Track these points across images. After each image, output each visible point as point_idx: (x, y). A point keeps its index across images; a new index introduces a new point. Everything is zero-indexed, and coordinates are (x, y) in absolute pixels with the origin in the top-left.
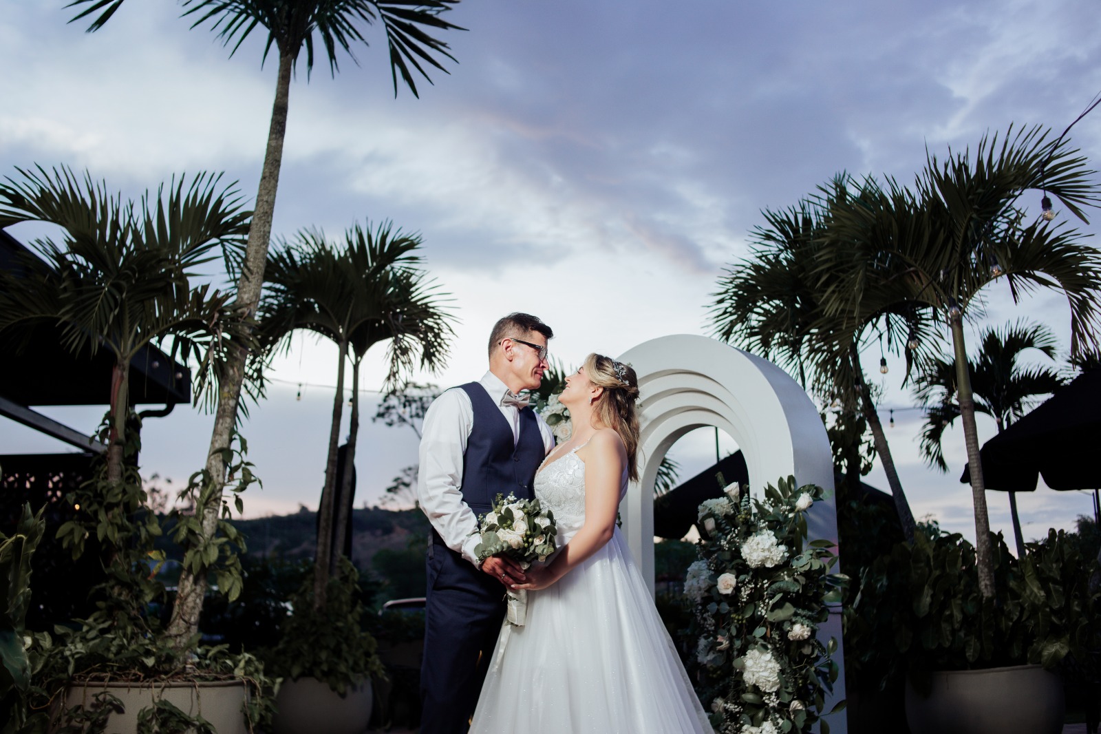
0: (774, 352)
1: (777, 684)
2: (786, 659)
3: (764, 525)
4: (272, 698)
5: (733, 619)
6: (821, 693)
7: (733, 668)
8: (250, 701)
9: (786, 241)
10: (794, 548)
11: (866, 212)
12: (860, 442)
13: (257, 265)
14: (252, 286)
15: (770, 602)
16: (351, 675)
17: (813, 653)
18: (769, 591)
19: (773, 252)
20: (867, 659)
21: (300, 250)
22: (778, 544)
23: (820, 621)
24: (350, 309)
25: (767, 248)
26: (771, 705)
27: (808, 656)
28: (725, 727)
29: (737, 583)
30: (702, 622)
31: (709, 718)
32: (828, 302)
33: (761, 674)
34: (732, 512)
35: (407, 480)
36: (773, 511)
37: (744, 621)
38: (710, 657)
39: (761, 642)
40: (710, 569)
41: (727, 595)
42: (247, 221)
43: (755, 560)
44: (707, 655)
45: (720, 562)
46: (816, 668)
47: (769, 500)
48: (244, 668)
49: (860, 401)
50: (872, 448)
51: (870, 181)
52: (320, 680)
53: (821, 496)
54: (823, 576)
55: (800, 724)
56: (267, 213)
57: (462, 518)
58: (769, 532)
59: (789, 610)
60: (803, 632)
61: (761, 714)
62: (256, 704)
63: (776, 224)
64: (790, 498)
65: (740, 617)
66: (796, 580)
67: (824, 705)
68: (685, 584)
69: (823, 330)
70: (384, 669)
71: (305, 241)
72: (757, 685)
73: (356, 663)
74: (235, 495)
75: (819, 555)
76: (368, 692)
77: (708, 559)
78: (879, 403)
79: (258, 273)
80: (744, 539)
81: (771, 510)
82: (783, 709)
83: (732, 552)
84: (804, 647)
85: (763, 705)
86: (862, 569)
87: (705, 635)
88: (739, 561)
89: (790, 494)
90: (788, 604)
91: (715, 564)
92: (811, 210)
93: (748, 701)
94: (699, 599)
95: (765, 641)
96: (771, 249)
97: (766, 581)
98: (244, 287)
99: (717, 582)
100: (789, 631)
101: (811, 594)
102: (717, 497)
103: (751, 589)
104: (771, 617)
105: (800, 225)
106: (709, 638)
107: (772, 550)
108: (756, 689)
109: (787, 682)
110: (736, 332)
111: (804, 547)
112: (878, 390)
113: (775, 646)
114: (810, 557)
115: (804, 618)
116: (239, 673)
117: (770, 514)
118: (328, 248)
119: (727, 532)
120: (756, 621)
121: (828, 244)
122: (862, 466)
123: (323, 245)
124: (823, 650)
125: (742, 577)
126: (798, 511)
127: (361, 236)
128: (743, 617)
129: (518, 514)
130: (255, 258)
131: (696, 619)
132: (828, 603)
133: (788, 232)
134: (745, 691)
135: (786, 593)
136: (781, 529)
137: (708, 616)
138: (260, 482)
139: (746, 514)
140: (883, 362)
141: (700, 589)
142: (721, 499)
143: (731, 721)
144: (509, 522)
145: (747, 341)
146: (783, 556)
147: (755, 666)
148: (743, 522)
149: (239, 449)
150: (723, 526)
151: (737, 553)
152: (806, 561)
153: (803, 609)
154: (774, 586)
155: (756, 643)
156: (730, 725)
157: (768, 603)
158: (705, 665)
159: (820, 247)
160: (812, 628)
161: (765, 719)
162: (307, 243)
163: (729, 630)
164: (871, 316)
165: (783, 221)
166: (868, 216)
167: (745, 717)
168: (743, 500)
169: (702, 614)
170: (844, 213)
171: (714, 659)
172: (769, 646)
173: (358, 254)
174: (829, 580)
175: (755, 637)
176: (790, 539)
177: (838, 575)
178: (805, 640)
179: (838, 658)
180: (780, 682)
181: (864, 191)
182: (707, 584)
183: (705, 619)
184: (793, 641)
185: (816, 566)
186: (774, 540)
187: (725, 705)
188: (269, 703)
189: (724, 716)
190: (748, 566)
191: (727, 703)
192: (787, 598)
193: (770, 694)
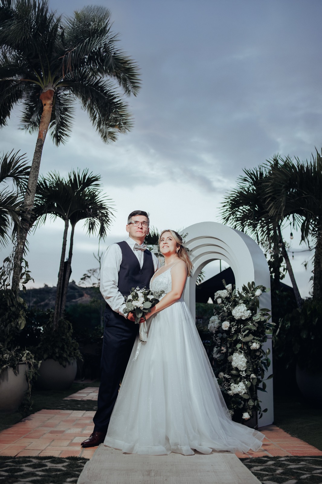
0: (246, 228)
1: (245, 367)
2: (249, 357)
3: (242, 302)
4: (38, 369)
5: (229, 340)
6: (263, 371)
7: (228, 360)
8: (28, 371)
9: (252, 182)
10: (254, 312)
11: (286, 172)
12: (280, 266)
13: (33, 188)
14: (31, 197)
15: (244, 334)
16: (68, 358)
17: (260, 355)
18: (243, 329)
19: (247, 187)
20: (281, 356)
21: (49, 180)
22: (247, 310)
23: (263, 342)
24: (70, 206)
25: (244, 185)
26: (243, 376)
27: (258, 356)
28: (224, 384)
29: (230, 325)
30: (215, 341)
31: (218, 380)
32: (270, 210)
33: (239, 363)
34: (229, 296)
35: (89, 275)
36: (245, 296)
37: (233, 341)
38: (218, 355)
39: (239, 350)
40: (219, 320)
41: (226, 330)
42: (29, 170)
43: (238, 316)
44: (217, 355)
45: (223, 317)
46: (261, 361)
47: (244, 292)
48: (26, 357)
49: (281, 249)
50: (285, 269)
51: (288, 158)
52: (55, 360)
53: (265, 291)
54: (265, 323)
55: (254, 383)
56: (37, 167)
57: (118, 298)
58: (244, 305)
59: (251, 337)
60: (257, 346)
61: (239, 379)
62: (31, 372)
63: (248, 174)
64: (252, 291)
65: (231, 340)
66: (254, 325)
67: (264, 376)
68: (209, 325)
69: (266, 219)
70: (81, 356)
71: (52, 177)
72: (237, 367)
73: (70, 353)
74: (23, 285)
75: (264, 315)
76: (75, 365)
77: (218, 315)
78: (289, 250)
79: (33, 192)
80: (233, 307)
81: (245, 295)
82: (247, 377)
83: (228, 313)
84: (256, 352)
85: (239, 376)
86: (280, 319)
87: (216, 346)
88: (231, 316)
89: (252, 289)
90: (251, 335)
91: (221, 317)
92: (263, 170)
93: (234, 374)
94: (214, 332)
95: (241, 349)
96: (246, 185)
97: (242, 325)
98: (27, 198)
99: (222, 325)
100: (251, 346)
101: (260, 331)
102: (223, 290)
103: (236, 328)
104: (244, 340)
105: (259, 176)
106: (218, 348)
107: (245, 312)
108: (237, 369)
109: (250, 366)
110: (231, 219)
111: (258, 311)
112: (289, 245)
113: (245, 352)
114: (260, 316)
115: (257, 341)
116: (24, 359)
117: (244, 297)
118: (61, 180)
119: (226, 304)
120: (238, 341)
121: (271, 185)
122: (281, 276)
123: (59, 179)
124: (264, 354)
125: (232, 323)
126: (256, 297)
127: (75, 176)
128: (232, 340)
129: (140, 294)
130: (32, 186)
131: (213, 340)
132: (267, 335)
133: (253, 178)
134: (232, 369)
135: (250, 330)
136: (248, 304)
137: (218, 338)
138: (33, 280)
139: (235, 297)
140: (291, 234)
141: (215, 327)
142: (224, 291)
143: (226, 382)
144: (137, 298)
145: (235, 223)
146: (249, 315)
147: (237, 360)
148: (233, 301)
149: (25, 266)
150: (225, 302)
151: (230, 313)
152: (258, 317)
153: (257, 337)
154: (245, 327)
155: (237, 350)
156: (225, 383)
157: (243, 334)
158: (216, 359)
159: (267, 186)
160: (260, 344)
161: (240, 381)
162: (53, 178)
163: (226, 345)
164: (286, 214)
165: (252, 174)
166: (286, 173)
167: (232, 380)
168: (234, 292)
169: (215, 338)
170: (278, 172)
171: (220, 356)
172: (243, 352)
173: (74, 183)
174: (268, 325)
175: (237, 348)
176: (252, 308)
177: (271, 323)
178: (257, 349)
179: (270, 357)
180: (247, 366)
181: (285, 163)
182: (217, 326)
183: (216, 340)
184: (252, 350)
185: (262, 320)
186: (246, 308)
187: (224, 375)
188: (36, 371)
189: (224, 380)
190: (235, 318)
191: (225, 374)
192: (250, 332)
193: (242, 371)
